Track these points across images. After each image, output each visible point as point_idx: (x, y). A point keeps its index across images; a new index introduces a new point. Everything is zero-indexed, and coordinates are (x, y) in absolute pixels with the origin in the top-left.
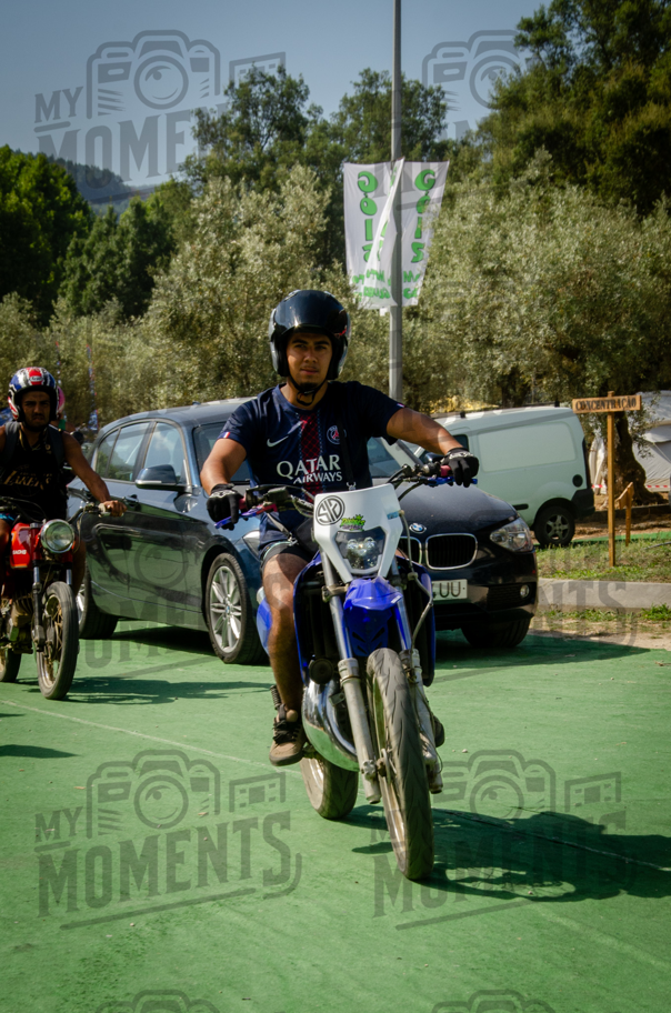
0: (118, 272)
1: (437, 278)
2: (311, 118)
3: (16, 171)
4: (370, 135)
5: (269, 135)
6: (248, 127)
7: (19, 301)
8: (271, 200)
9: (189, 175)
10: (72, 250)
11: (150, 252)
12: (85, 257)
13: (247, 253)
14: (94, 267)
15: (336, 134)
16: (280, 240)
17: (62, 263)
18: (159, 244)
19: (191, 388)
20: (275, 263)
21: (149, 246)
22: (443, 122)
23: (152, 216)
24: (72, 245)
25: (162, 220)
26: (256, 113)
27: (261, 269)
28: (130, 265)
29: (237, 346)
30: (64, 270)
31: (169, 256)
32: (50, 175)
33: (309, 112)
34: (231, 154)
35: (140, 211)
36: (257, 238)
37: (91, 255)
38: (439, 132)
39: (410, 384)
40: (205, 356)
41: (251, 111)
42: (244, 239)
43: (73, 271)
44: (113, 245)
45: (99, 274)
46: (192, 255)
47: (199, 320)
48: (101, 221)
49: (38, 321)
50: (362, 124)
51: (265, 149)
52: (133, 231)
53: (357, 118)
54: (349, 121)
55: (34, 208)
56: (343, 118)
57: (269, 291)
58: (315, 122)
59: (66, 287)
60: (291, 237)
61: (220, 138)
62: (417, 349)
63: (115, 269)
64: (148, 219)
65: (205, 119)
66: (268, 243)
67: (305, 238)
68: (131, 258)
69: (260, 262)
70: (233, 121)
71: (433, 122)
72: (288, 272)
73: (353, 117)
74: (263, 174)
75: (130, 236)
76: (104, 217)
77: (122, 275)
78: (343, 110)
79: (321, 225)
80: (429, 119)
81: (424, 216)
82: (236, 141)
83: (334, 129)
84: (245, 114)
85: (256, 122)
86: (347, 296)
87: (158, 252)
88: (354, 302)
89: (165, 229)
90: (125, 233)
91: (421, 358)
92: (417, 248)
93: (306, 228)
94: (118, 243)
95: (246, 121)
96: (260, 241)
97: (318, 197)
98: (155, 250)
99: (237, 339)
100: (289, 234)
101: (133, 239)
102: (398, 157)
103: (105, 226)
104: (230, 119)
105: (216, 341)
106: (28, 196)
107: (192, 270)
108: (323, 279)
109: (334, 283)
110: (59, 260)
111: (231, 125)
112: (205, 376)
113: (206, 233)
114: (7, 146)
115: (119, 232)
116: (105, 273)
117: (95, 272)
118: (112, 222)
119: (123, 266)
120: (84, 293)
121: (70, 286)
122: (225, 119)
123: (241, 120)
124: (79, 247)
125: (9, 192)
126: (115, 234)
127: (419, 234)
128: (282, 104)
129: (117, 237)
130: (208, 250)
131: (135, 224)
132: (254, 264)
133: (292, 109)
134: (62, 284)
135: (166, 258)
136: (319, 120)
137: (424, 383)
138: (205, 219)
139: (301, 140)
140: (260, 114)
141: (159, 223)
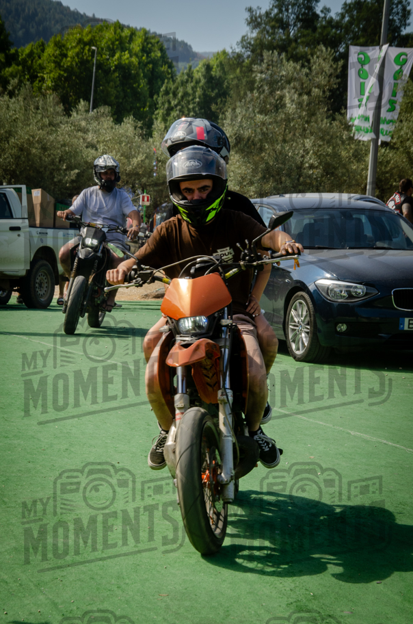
0: (191, 106)
1: (404, 123)
2: (322, 15)
3: (128, 39)
4: (359, 28)
5: (295, 25)
6: (282, 18)
7: (134, 121)
8: (303, 66)
9: (243, 48)
10: (164, 91)
11: (213, 95)
12: (171, 95)
13: (287, 100)
14: (176, 103)
15: (338, 25)
16: (309, 93)
17: (157, 99)
18: (219, 91)
19: (245, 183)
20: (304, 106)
21: (212, 91)
22: (408, 22)
23: (216, 72)
24: (163, 88)
25: (223, 76)
26: (287, 10)
27: (295, 110)
28: (199, 103)
29: (276, 159)
30: (158, 103)
31: (226, 98)
32: (150, 42)
33: (322, 11)
34: (269, 36)
35: (208, 68)
36: (293, 91)
37: (175, 95)
38: (405, 28)
39: (379, 188)
40: (256, 164)
41: (284, 9)
42: (285, 91)
43: (163, 104)
44: (189, 90)
45: (179, 107)
46: (252, 100)
47: (253, 141)
48: (183, 74)
49: (146, 135)
50: (354, 19)
51: (291, 34)
52: (203, 81)
53: (352, 17)
54: (347, 19)
55: (139, 63)
56: (343, 16)
57: (299, 125)
58: (325, 17)
59: (158, 114)
60: (316, 91)
61: (264, 26)
62: (386, 166)
63: (189, 104)
64: (213, 73)
65: (254, 13)
66: (300, 95)
67: (324, 92)
68: (199, 98)
69: (294, 106)
70: (272, 15)
71: (401, 21)
72: (312, 114)
73: (350, 16)
74: (289, 49)
75: (201, 84)
76: (185, 71)
77: (194, 108)
78: (343, 11)
79: (335, 84)
80: (399, 19)
81: (399, 81)
82: (273, 27)
83: (337, 22)
84: (281, 11)
85: (287, 16)
86: (348, 131)
87: (218, 95)
88: (352, 135)
89: (224, 81)
90: (198, 82)
91: (387, 172)
92: (392, 103)
93: (326, 85)
94: (193, 88)
95: (281, 15)
96: (295, 92)
97: (335, 66)
98: (216, 94)
99: (276, 154)
100: (313, 89)
101: (202, 87)
102: (385, 43)
103: (186, 77)
104: (271, 14)
105: (263, 154)
106: (136, 55)
107: (251, 109)
108: (334, 119)
109: (341, 122)
110: (155, 97)
111: (271, 18)
112: (254, 176)
113: (262, 86)
114: (118, 21)
115: (194, 82)
116: (182, 107)
117: (176, 106)
118: (190, 75)
119: (194, 103)
120: (169, 119)
121: (161, 114)
122: (267, 14)
123: (277, 14)
124: (168, 89)
125: (125, 51)
126: (192, 81)
127: (394, 94)
128: (304, 5)
129: (192, 84)
130: (262, 97)
131: (205, 77)
132: (291, 107)
133: (310, 8)
134: (156, 113)
135: (224, 99)
136: (328, 17)
137: (389, 189)
138: (261, 77)
139: (314, 29)
140: (290, 11)
141: (220, 77)
